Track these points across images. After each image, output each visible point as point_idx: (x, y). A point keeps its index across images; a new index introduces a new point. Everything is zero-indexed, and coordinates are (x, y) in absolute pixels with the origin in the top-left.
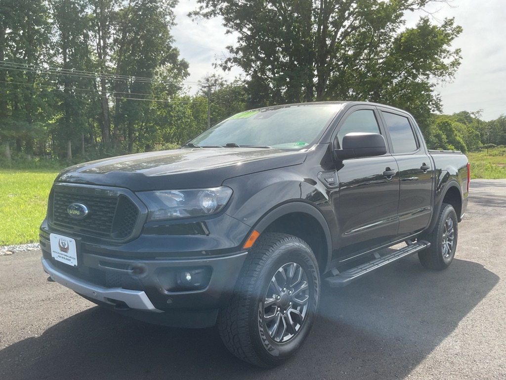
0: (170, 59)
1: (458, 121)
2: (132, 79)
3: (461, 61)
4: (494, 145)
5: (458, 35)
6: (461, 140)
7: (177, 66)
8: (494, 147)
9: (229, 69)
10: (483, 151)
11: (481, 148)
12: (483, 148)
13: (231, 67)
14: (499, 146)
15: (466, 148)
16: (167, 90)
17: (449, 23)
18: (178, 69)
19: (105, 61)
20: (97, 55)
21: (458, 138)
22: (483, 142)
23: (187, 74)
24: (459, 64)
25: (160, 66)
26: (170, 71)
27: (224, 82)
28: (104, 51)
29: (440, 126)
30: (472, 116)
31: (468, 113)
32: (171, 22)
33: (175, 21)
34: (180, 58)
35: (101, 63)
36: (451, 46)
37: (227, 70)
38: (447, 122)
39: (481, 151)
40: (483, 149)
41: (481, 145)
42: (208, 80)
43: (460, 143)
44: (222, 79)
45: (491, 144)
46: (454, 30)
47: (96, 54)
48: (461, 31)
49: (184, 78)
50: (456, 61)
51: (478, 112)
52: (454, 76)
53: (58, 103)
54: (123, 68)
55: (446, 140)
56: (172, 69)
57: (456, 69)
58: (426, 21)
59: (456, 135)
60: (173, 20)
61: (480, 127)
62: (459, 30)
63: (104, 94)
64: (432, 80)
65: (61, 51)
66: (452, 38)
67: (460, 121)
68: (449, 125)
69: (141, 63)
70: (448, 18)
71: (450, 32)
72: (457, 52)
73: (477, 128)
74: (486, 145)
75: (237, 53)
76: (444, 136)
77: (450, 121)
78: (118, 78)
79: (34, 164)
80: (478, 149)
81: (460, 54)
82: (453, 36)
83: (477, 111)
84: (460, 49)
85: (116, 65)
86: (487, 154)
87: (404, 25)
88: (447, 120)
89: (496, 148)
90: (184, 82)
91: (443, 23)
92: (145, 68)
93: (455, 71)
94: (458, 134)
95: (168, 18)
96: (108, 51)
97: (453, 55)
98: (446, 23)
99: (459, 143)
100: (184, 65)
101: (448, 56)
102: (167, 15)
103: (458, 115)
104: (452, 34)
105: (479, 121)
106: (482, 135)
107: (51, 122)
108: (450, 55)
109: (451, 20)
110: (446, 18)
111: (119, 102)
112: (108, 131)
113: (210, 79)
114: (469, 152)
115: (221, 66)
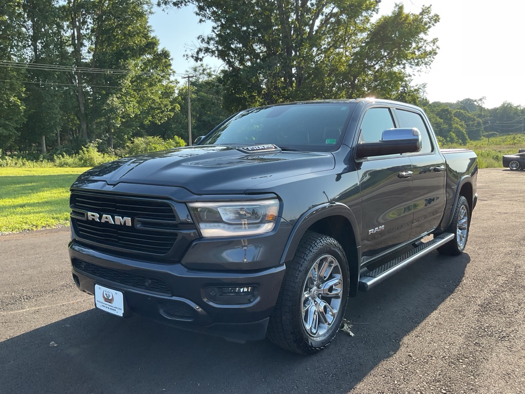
3: (438, 51)
4: (496, 133)
5: (435, 24)
6: (462, 129)
9: (201, 60)
12: (485, 136)
13: (203, 57)
14: (501, 134)
17: (425, 11)
22: (486, 130)
24: (436, 54)
28: (79, 42)
30: (475, 103)
31: (472, 100)
32: (149, 10)
34: (160, 49)
36: (428, 35)
37: (199, 61)
41: (484, 133)
45: (493, 132)
46: (432, 18)
48: (439, 20)
50: (433, 51)
51: (481, 100)
52: (430, 66)
57: (432, 59)
58: (401, 8)
60: (150, 9)
61: (483, 114)
62: (436, 19)
64: (408, 70)
66: (429, 27)
68: (450, 113)
70: (425, 6)
71: (427, 20)
72: (434, 41)
74: (488, 133)
77: (450, 109)
80: (480, 138)
81: (437, 44)
82: (430, 25)
83: (480, 98)
84: (437, 38)
87: (377, 13)
88: (447, 108)
89: (498, 136)
91: (421, 11)
93: (432, 61)
95: (145, 7)
97: (430, 44)
98: (423, 11)
100: (165, 55)
101: (425, 45)
102: (144, 4)
104: (430, 23)
105: (481, 109)
106: (484, 123)
108: (427, 44)
109: (429, 8)
110: (424, 6)
113: (198, 69)
114: (470, 140)
115: (192, 57)
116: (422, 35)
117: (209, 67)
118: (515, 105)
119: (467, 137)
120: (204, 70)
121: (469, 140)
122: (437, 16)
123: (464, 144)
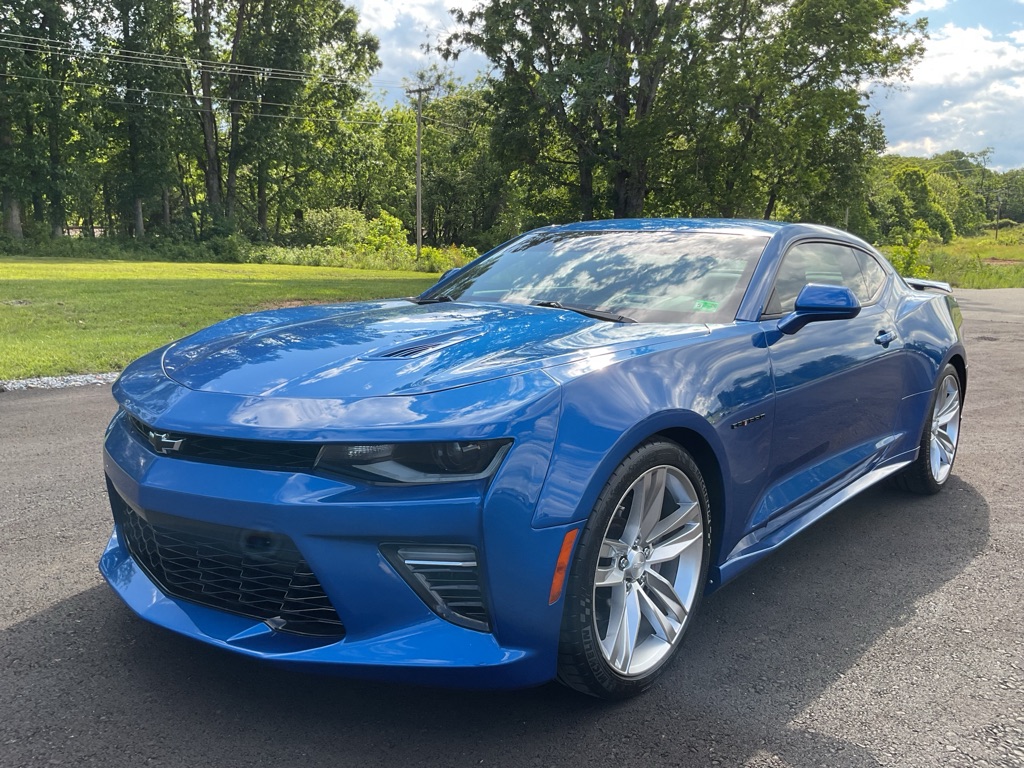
0: (341, 31)
1: (940, 171)
2: (263, 75)
4: (1011, 221)
6: (943, 212)
7: (356, 46)
8: (1012, 225)
9: (456, 56)
10: (988, 234)
11: (986, 228)
12: (991, 227)
13: (459, 51)
15: (952, 226)
16: (334, 98)
18: (357, 53)
19: (208, 35)
20: (192, 24)
21: (936, 207)
22: (990, 217)
23: (375, 64)
24: (922, 50)
25: (321, 45)
26: (340, 56)
27: (456, 83)
28: (207, 15)
29: (901, 181)
30: (971, 160)
31: (963, 155)
34: (360, 30)
35: (201, 38)
36: (908, 12)
37: (451, 58)
38: (915, 172)
39: (983, 234)
40: (987, 231)
41: (987, 222)
42: (422, 77)
43: (940, 216)
44: (451, 74)
45: (1005, 220)
47: (190, 21)
49: (370, 71)
50: (918, 45)
51: (983, 153)
52: (911, 75)
53: (114, 122)
54: (245, 52)
55: (913, 211)
56: (346, 52)
59: (934, 201)
61: (987, 183)
63: (207, 102)
64: (865, 84)
65: (116, 13)
67: (944, 170)
68: (921, 178)
69: (281, 41)
72: (922, 24)
73: (980, 186)
74: (995, 222)
75: (471, 22)
76: (908, 203)
77: (922, 171)
78: (236, 71)
79: (68, 245)
80: (978, 231)
81: (926, 29)
83: (982, 150)
84: (927, 19)
85: (231, 45)
86: (993, 241)
88: (916, 169)
89: (1016, 228)
90: (371, 80)
92: (289, 49)
96: (214, 13)
97: (914, 31)
99: (938, 216)
100: (371, 44)
101: (903, 33)
103: (943, 158)
105: (984, 173)
106: (989, 201)
107: (100, 161)
108: (907, 31)
111: (238, 121)
112: (216, 181)
113: (427, 75)
114: (959, 235)
115: (439, 49)
117: (448, 72)
119: (952, 229)
120: (439, 77)
121: (955, 234)
123: (946, 242)
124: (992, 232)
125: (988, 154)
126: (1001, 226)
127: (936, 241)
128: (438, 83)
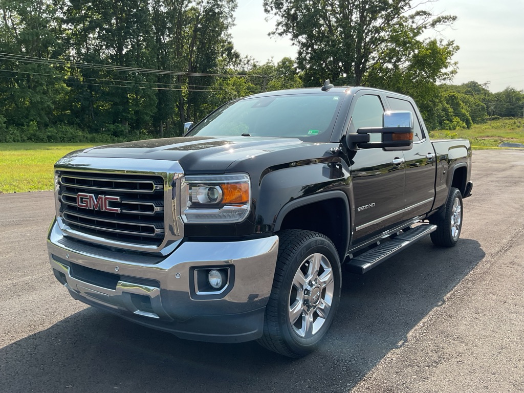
1: (466, 93)
3: (457, 70)
5: (456, 52)
6: (467, 113)
8: (499, 118)
11: (487, 119)
12: (489, 119)
14: (504, 118)
17: (451, 43)
21: (464, 111)
22: (489, 114)
24: (456, 72)
27: (256, 64)
29: (447, 100)
33: (235, 23)
36: (452, 59)
38: (453, 95)
39: (486, 123)
40: (487, 121)
41: (487, 117)
43: (466, 115)
44: (254, 59)
45: (496, 116)
46: (454, 48)
48: (459, 49)
51: (485, 84)
55: (453, 114)
59: (462, 108)
61: (487, 98)
62: (458, 48)
66: (453, 54)
67: (467, 92)
68: (456, 98)
71: (452, 49)
72: (456, 63)
73: (484, 100)
74: (491, 117)
76: (451, 110)
77: (457, 94)
80: (483, 121)
81: (457, 65)
82: (453, 52)
86: (489, 126)
89: (500, 120)
94: (465, 107)
95: (230, 20)
98: (449, 43)
99: (464, 115)
105: (486, 93)
106: (488, 107)
110: (449, 40)
114: (474, 124)
116: (448, 61)
117: (252, 59)
118: (518, 90)
119: (471, 121)
120: (248, 61)
121: (472, 123)
122: (458, 47)
123: (468, 128)
124: (489, 122)
125: (488, 84)
126: (493, 119)
127: (464, 127)
128: (248, 63)
